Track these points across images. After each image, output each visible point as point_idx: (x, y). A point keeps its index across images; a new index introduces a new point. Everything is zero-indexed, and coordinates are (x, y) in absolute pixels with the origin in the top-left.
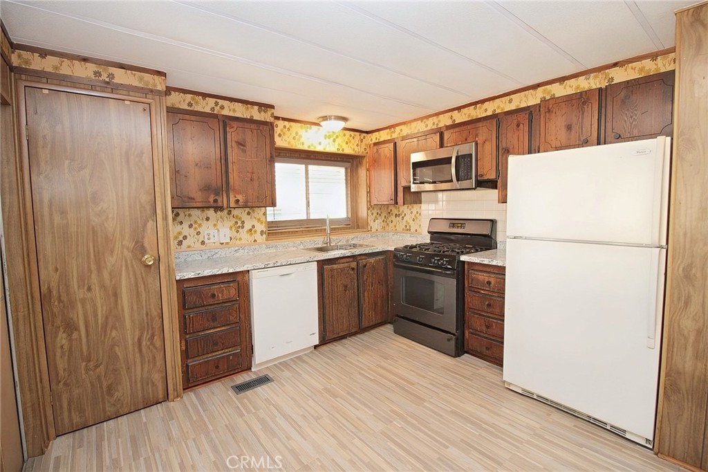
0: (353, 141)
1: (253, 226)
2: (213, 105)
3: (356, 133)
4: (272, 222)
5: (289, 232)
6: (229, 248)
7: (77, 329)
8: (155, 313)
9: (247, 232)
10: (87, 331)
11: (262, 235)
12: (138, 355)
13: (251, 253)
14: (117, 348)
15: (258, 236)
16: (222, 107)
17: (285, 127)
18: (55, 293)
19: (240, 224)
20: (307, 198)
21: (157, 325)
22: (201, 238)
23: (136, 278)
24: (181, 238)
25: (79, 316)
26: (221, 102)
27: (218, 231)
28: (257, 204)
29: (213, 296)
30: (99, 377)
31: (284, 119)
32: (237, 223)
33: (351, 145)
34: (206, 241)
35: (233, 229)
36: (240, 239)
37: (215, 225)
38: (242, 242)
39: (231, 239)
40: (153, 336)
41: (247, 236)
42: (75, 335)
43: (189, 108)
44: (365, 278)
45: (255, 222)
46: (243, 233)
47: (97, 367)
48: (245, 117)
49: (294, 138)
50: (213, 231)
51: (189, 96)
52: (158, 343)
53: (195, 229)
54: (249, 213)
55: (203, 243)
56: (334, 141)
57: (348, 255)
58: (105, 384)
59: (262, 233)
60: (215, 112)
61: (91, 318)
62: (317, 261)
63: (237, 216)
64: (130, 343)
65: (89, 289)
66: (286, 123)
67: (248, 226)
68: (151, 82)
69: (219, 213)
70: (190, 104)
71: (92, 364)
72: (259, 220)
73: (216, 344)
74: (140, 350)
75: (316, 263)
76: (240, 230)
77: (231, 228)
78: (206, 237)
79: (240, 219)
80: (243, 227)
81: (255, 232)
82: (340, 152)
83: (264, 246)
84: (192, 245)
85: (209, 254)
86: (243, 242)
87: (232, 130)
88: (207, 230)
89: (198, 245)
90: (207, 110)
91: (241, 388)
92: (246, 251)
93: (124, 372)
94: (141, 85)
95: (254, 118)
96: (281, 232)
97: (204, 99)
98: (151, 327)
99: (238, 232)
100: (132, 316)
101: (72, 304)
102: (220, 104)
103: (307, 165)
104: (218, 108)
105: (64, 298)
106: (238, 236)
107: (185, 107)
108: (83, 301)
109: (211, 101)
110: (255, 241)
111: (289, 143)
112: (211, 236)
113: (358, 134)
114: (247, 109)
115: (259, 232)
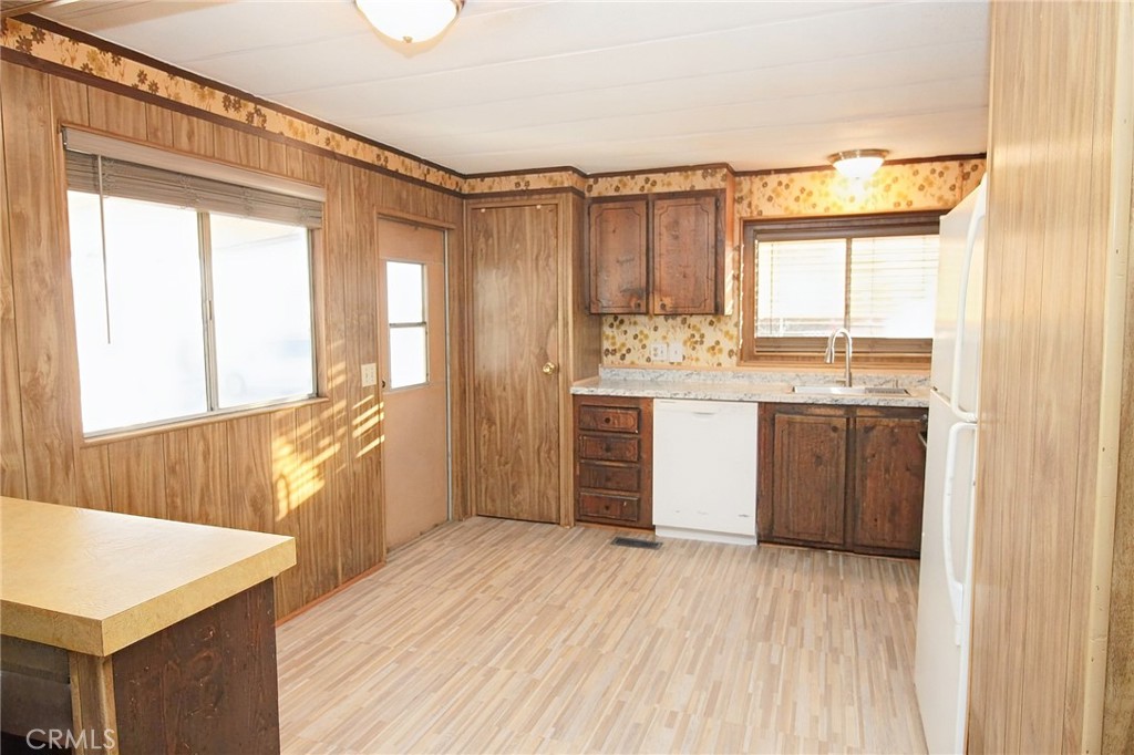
0: (938, 181)
1: (718, 343)
2: (643, 183)
3: (948, 163)
4: (768, 338)
5: (798, 357)
6: (679, 370)
7: (495, 424)
8: (553, 426)
9: (708, 350)
10: (501, 426)
11: (730, 356)
12: (537, 465)
13: (709, 382)
14: (521, 451)
15: (723, 358)
16: (654, 184)
17: (780, 183)
18: (482, 387)
19: (697, 338)
20: (847, 299)
21: (554, 440)
22: (647, 353)
23: (538, 385)
24: (624, 352)
25: (496, 409)
26: (652, 177)
27: (668, 345)
28: (692, 310)
29: (608, 420)
30: (506, 474)
31: (778, 171)
32: (693, 336)
33: (934, 190)
34: (653, 358)
35: (688, 344)
36: (697, 359)
37: (664, 338)
38: (699, 364)
39: (684, 357)
40: (550, 449)
41: (709, 356)
42: (493, 428)
43: (617, 194)
44: (869, 451)
45: (720, 336)
46: (702, 352)
47: (507, 463)
48: (683, 189)
49: (797, 199)
50: (661, 346)
51: (617, 178)
52: (554, 459)
53: (641, 341)
54: (711, 323)
55: (649, 360)
56: (888, 188)
57: (825, 402)
58: (511, 483)
59: (731, 353)
60: (645, 192)
61: (504, 417)
62: (760, 403)
63: (694, 327)
64: (531, 449)
65: (504, 389)
66: (784, 178)
67: (709, 342)
68: (560, 179)
69: (670, 321)
70: (617, 189)
71: (503, 459)
72: (727, 333)
73: (608, 479)
74: (539, 461)
75: (756, 404)
76: (698, 346)
77: (685, 343)
78: (653, 352)
79: (699, 330)
80: (702, 343)
81: (720, 351)
82: (903, 207)
83: (730, 374)
84: (637, 362)
85: (653, 375)
86: (702, 363)
87: (661, 211)
88: (654, 342)
89: (643, 362)
90: (636, 191)
91: (620, 541)
92: (702, 377)
93: (525, 477)
94: (550, 186)
95: (697, 188)
96: (782, 357)
97: (633, 178)
98: (549, 440)
99: (694, 349)
100: (534, 424)
101: (493, 400)
102: (651, 180)
103: (849, 239)
104: (649, 185)
105: (488, 394)
106: (694, 354)
107: (612, 193)
108: (500, 398)
109: (640, 179)
110: (719, 364)
111: (787, 209)
112: (659, 352)
113: (954, 164)
114: (687, 177)
115: (726, 352)
